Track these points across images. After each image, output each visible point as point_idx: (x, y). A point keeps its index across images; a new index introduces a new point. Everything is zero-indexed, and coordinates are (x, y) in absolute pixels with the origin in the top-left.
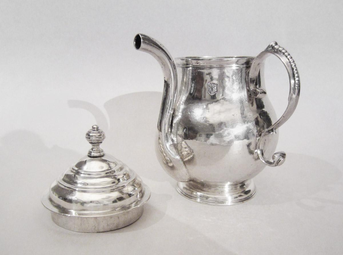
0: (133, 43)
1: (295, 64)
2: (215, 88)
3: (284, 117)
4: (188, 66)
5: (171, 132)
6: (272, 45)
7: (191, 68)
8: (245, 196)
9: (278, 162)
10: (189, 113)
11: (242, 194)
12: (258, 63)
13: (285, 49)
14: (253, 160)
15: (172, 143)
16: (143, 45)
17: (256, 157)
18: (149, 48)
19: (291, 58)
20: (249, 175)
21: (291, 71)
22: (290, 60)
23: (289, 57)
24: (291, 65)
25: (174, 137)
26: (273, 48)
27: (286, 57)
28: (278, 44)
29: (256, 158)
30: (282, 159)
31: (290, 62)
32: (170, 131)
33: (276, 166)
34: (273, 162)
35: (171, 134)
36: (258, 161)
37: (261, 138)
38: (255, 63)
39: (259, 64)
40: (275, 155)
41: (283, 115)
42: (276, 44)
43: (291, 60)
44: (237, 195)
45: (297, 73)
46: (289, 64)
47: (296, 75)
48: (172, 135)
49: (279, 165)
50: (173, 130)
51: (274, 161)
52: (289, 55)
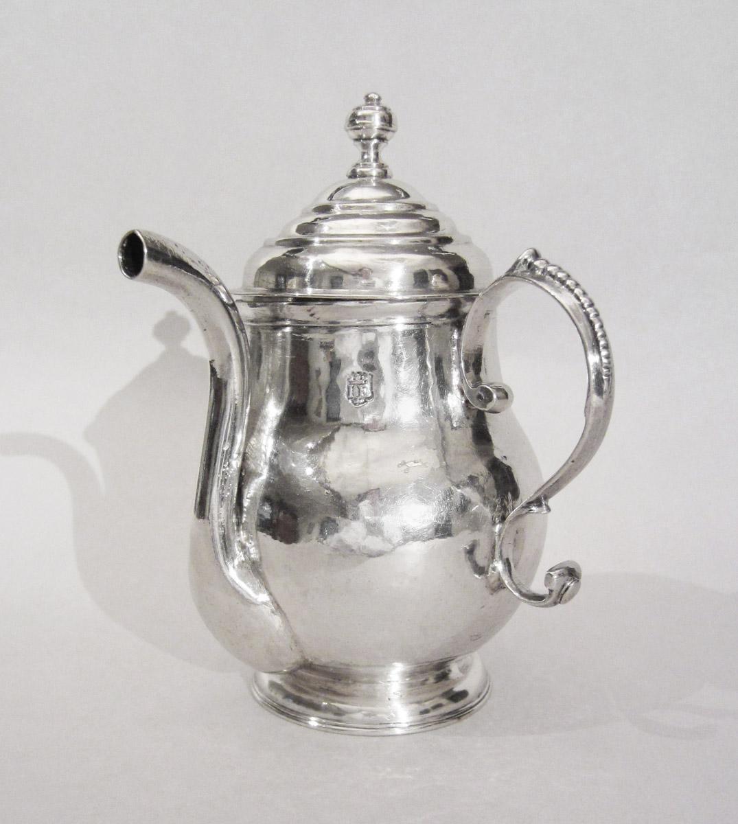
0: (116, 258)
1: (596, 310)
2: (368, 385)
3: (573, 462)
4: (280, 323)
5: (238, 524)
6: (526, 260)
7: (288, 330)
8: (452, 706)
9: (562, 592)
10: (293, 465)
11: (444, 701)
12: (485, 312)
13: (564, 269)
14: (487, 592)
15: (243, 559)
16: (148, 265)
17: (495, 581)
18: (167, 272)
19: (584, 294)
20: (475, 638)
21: (589, 329)
22: (583, 299)
23: (577, 291)
24: (587, 315)
25: (247, 540)
26: (532, 267)
27: (572, 291)
28: (543, 256)
29: (496, 585)
30: (572, 584)
31: (582, 305)
32: (234, 520)
33: (555, 603)
34: (547, 592)
35: (238, 530)
36: (502, 593)
37: (506, 526)
38: (476, 311)
39: (488, 314)
40: (551, 573)
41: (572, 455)
42: (536, 255)
43: (586, 301)
44: (428, 705)
45: (604, 336)
46: (581, 311)
47: (602, 343)
48: (242, 532)
49: (566, 601)
50: (244, 519)
51: (551, 591)
52: (577, 285)
